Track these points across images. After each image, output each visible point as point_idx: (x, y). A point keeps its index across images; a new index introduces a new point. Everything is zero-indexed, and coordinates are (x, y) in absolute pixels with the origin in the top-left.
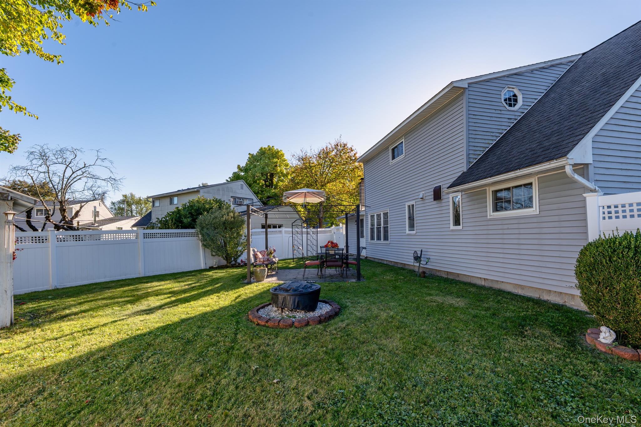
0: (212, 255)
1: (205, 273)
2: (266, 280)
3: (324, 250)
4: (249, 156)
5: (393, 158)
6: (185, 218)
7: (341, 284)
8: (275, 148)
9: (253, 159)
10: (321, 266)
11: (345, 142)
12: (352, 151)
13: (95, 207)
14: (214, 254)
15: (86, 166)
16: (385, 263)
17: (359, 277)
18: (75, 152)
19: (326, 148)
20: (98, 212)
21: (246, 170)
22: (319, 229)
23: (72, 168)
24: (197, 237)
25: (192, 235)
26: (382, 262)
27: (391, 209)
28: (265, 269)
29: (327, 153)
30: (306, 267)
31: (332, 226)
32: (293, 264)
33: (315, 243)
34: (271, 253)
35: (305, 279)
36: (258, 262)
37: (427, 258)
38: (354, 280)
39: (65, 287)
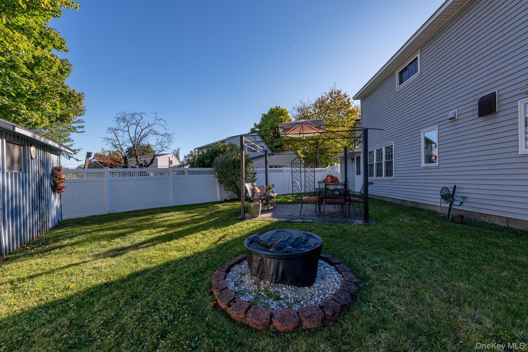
0: (225, 190)
1: (216, 205)
2: (261, 216)
3: (323, 186)
4: (262, 116)
5: (401, 82)
6: (207, 159)
7: (346, 227)
8: (281, 108)
9: (265, 118)
10: (320, 202)
11: (339, 89)
12: (346, 97)
13: (169, 158)
14: (227, 188)
15: (150, 125)
16: (388, 200)
17: (366, 218)
18: (141, 115)
19: (322, 97)
20: (172, 161)
21: (260, 126)
22: (316, 169)
23: (141, 127)
24: (214, 175)
25: (210, 173)
26: (384, 199)
27: (396, 141)
28: (259, 205)
29: (323, 102)
30: (303, 202)
31: (327, 166)
32: (292, 199)
33: (312, 179)
34: (270, 188)
35: (302, 217)
36: (255, 197)
37: (462, 197)
38: (360, 222)
39: (117, 212)
